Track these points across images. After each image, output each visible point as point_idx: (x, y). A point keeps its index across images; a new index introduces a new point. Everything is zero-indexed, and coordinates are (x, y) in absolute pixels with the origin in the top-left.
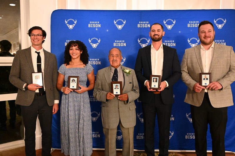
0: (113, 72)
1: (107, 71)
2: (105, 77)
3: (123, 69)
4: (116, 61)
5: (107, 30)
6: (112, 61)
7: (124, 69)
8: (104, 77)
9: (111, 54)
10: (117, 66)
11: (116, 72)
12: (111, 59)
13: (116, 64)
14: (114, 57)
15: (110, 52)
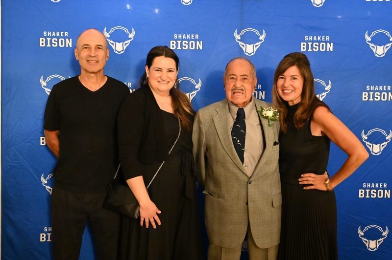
0: (235, 116)
1: (219, 113)
2: (217, 127)
3: (259, 109)
4: (242, 90)
5: (157, 11)
6: (233, 90)
7: (262, 109)
8: (213, 127)
9: (231, 72)
10: (245, 102)
11: (241, 116)
12: (230, 85)
13: (240, 99)
14: (236, 79)
15: (227, 67)
